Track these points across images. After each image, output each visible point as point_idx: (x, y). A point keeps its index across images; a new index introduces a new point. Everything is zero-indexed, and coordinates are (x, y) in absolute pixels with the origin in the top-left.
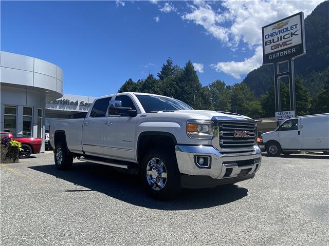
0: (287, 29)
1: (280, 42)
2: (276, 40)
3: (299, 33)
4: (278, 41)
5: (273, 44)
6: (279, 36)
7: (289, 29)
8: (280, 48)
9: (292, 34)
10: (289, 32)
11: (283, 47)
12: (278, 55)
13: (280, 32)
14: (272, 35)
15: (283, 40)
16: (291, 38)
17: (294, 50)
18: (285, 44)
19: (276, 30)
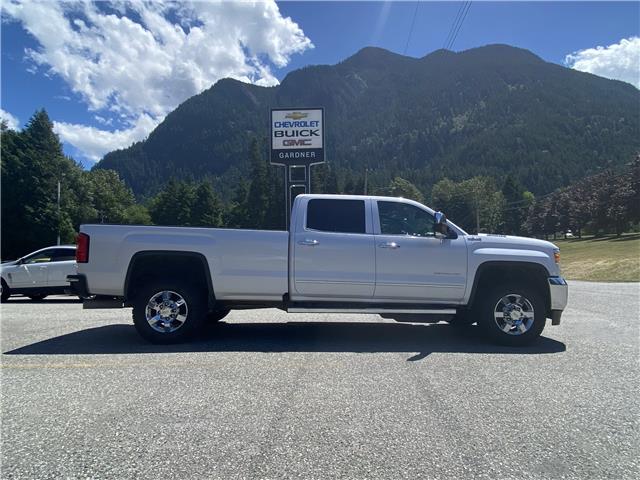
0: (305, 123)
1: (297, 138)
2: (290, 133)
3: (320, 133)
4: (293, 135)
5: (285, 138)
6: (295, 129)
7: (308, 124)
8: (295, 147)
9: (312, 133)
10: (309, 128)
11: (299, 147)
12: (292, 154)
13: (297, 124)
14: (284, 125)
15: (300, 137)
16: (310, 137)
17: (313, 154)
18: (302, 142)
19: (292, 121)
